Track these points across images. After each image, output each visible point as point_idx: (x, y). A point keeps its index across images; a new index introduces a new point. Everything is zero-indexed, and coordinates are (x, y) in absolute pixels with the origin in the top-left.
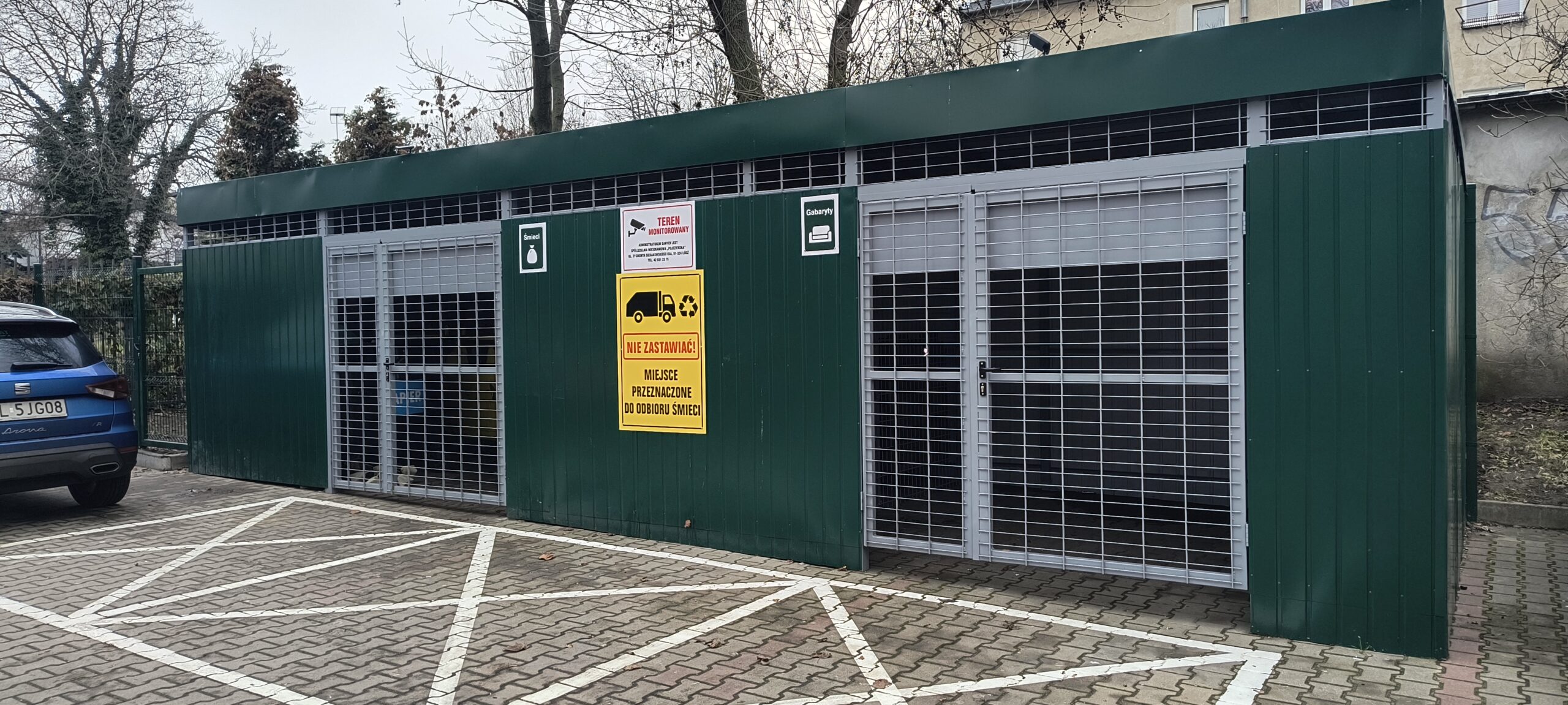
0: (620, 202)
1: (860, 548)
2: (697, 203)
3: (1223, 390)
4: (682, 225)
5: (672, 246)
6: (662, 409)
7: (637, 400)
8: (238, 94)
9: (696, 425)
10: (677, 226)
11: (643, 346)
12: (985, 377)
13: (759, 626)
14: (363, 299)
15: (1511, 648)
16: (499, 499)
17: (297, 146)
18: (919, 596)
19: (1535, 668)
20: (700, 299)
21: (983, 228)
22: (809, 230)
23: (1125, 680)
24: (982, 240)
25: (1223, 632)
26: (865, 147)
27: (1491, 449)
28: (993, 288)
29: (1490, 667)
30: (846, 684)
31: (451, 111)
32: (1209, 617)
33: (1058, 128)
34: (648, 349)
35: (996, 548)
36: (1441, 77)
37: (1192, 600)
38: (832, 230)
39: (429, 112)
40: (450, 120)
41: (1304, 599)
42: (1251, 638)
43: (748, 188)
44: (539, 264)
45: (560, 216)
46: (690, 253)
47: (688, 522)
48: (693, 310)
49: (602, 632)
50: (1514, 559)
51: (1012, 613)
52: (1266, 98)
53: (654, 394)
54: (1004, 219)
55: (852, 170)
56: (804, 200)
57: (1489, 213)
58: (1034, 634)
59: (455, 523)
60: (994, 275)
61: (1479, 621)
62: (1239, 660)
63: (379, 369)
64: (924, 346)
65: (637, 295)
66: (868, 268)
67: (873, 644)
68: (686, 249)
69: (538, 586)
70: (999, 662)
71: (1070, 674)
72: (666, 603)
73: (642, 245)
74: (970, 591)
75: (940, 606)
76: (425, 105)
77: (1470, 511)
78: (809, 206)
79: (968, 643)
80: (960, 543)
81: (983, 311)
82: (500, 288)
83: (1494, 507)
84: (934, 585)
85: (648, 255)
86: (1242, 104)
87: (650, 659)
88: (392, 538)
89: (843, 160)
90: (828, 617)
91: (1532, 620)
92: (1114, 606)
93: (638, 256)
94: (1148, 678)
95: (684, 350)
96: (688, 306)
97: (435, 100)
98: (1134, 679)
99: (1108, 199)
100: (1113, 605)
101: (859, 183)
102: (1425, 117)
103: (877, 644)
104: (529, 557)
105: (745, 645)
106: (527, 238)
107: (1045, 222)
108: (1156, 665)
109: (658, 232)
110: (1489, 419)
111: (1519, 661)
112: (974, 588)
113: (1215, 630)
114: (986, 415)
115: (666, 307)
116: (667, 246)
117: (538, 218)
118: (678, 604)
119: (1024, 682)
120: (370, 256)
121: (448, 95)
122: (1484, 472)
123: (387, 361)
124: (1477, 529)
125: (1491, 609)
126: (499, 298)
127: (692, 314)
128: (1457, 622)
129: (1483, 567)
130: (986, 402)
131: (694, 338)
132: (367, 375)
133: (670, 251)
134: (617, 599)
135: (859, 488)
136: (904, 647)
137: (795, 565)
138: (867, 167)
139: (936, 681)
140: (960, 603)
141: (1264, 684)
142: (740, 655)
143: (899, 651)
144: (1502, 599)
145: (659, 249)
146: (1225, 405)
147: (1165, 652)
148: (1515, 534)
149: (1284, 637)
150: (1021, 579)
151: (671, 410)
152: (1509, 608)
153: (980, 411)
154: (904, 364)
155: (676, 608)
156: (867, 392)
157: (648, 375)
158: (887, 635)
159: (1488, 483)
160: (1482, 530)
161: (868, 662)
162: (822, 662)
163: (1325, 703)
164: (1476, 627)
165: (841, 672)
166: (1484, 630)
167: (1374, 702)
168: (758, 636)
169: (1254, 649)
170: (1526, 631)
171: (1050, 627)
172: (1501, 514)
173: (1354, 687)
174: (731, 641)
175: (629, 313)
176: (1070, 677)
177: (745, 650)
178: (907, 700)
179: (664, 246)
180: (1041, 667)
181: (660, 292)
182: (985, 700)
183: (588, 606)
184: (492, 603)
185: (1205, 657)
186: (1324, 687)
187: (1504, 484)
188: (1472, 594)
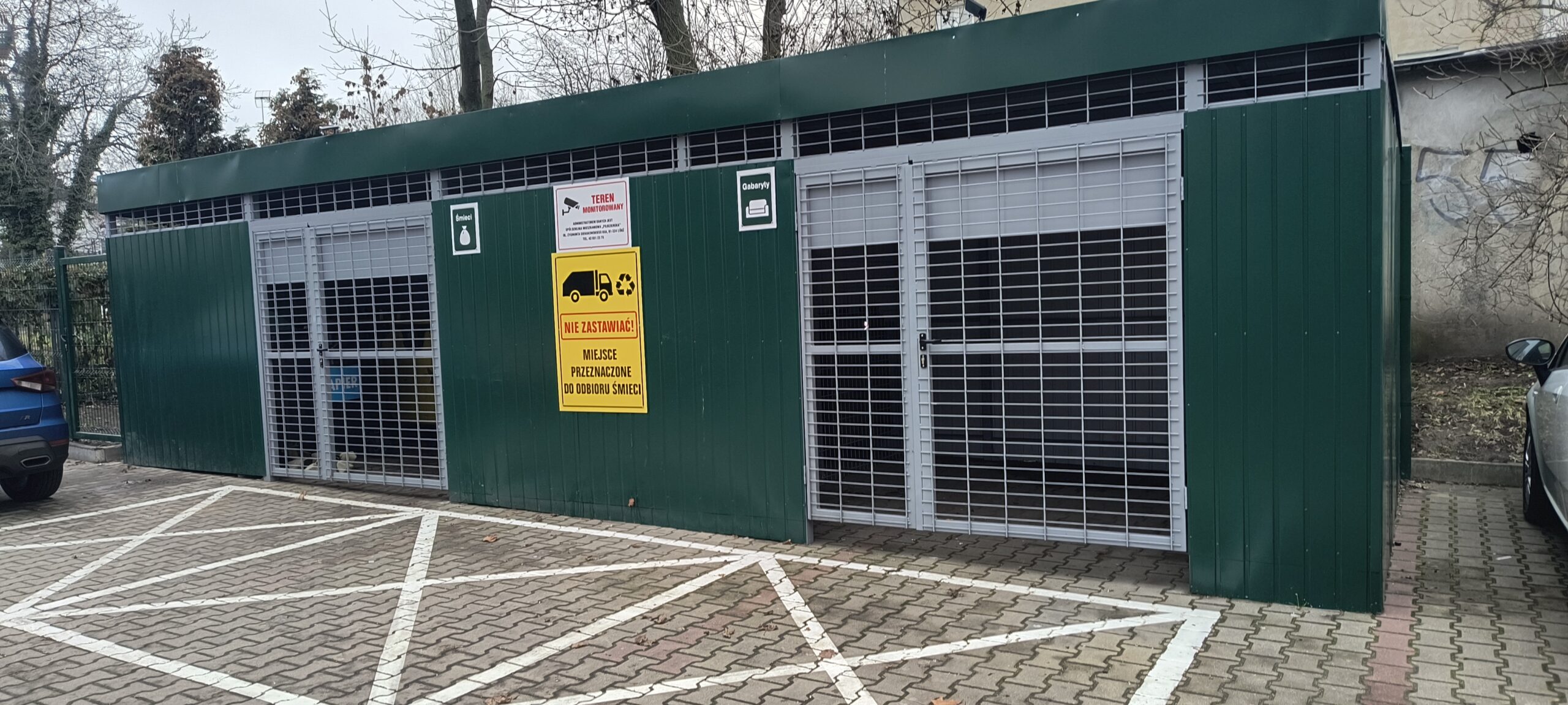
0: (553, 180)
1: (804, 522)
2: (631, 179)
3: (1162, 356)
4: (616, 202)
5: (606, 223)
6: (602, 389)
7: (576, 380)
8: (156, 77)
9: (637, 404)
10: (611, 203)
11: (580, 326)
12: (925, 349)
13: (705, 601)
14: (292, 284)
15: (1443, 600)
16: (441, 482)
17: (221, 130)
18: (864, 567)
19: (1467, 619)
20: (637, 278)
21: (921, 199)
22: (745, 204)
23: (1067, 641)
24: (921, 212)
25: (1163, 593)
26: (800, 119)
27: (1425, 408)
28: (932, 259)
29: (1423, 619)
30: (793, 656)
31: (378, 92)
32: (1148, 578)
33: (994, 96)
34: (586, 329)
35: (939, 517)
36: (1379, 36)
37: (1132, 563)
38: (769, 203)
39: (356, 93)
40: (378, 101)
41: (1242, 559)
42: (1190, 598)
43: (683, 162)
44: (472, 246)
45: (491, 196)
46: (626, 230)
47: (631, 501)
48: (630, 288)
49: (548, 611)
50: (1446, 514)
51: (957, 581)
52: (1203, 61)
53: (594, 374)
54: (941, 189)
55: (788, 142)
56: (740, 174)
57: (1423, 175)
58: (978, 601)
59: (397, 508)
60: (933, 246)
61: (1413, 576)
62: (1179, 620)
63: (312, 355)
64: (865, 320)
65: (573, 274)
66: (806, 242)
67: (819, 616)
68: (621, 227)
69: (483, 568)
70: (944, 629)
71: (1013, 637)
72: (612, 581)
73: (577, 224)
74: (914, 560)
75: (885, 576)
76: (351, 86)
77: (1404, 469)
79: (913, 612)
80: (903, 514)
81: (923, 282)
82: (433, 271)
83: (1427, 464)
84: (879, 556)
85: (583, 234)
86: (1180, 68)
87: (596, 636)
88: (333, 525)
89: (778, 133)
90: (774, 590)
91: (1464, 573)
92: (1056, 572)
93: (573, 235)
94: (1090, 640)
95: (622, 329)
96: (625, 285)
97: (362, 80)
98: (1076, 641)
99: (1046, 167)
100: (1055, 570)
101: (795, 155)
102: (1362, 77)
103: (822, 615)
104: (473, 539)
105: (692, 620)
106: (459, 218)
107: (983, 191)
108: (1097, 626)
109: (592, 209)
110: (1423, 379)
111: (1452, 612)
112: (918, 558)
113: (1155, 591)
114: (927, 388)
115: (603, 286)
116: (602, 224)
117: (469, 198)
118: (624, 582)
119: (968, 648)
120: (298, 240)
121: (374, 74)
122: (1417, 431)
123: (321, 347)
124: (1411, 487)
125: (1424, 564)
126: (432, 280)
127: (629, 292)
128: (1392, 577)
129: (1416, 523)
130: (926, 374)
131: (632, 317)
132: (300, 361)
133: (605, 229)
134: (562, 578)
135: (802, 462)
136: (850, 617)
137: (740, 540)
138: (803, 139)
139: (882, 649)
140: (904, 573)
141: (1204, 643)
142: (686, 630)
143: (845, 621)
144: (1435, 554)
145: (594, 227)
146: (1164, 371)
147: (1104, 614)
148: (1447, 490)
149: (1223, 596)
150: (964, 548)
151: (612, 390)
152: (1442, 563)
153: (921, 383)
154: (844, 338)
155: (622, 586)
156: (808, 367)
157: (587, 355)
158: (832, 606)
159: (1421, 441)
160: (1415, 487)
161: (814, 633)
162: (769, 635)
163: (1264, 658)
164: (1410, 581)
165: (789, 644)
166: (1418, 584)
167: (1312, 657)
168: (704, 611)
169: (1193, 608)
170: (1458, 583)
171: (994, 593)
172: (1434, 471)
173: (1292, 643)
174: (677, 617)
175: (566, 293)
176: (1014, 641)
177: (691, 625)
178: (854, 669)
179: (599, 224)
180: (985, 632)
181: (596, 271)
182: (930, 666)
183: (533, 586)
184: (436, 586)
185: (1145, 617)
186: (1263, 643)
187: (1437, 442)
188: (1406, 550)
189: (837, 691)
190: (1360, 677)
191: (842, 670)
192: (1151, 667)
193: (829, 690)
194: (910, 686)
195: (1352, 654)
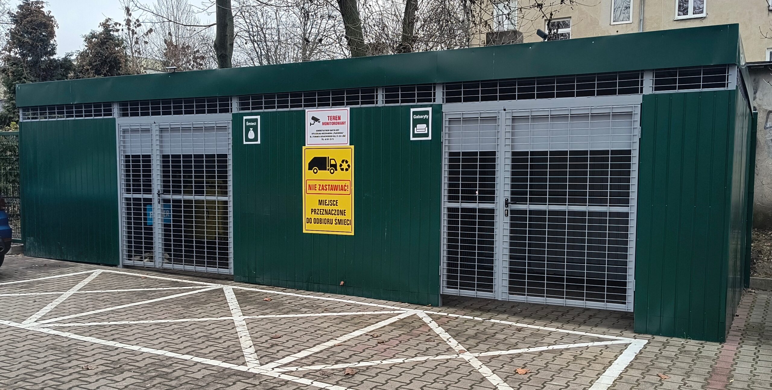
0: (305, 106)
1: (438, 295)
2: (351, 109)
3: (627, 215)
4: (341, 121)
5: (336, 132)
6: (330, 222)
7: (314, 216)
9: (349, 230)
10: (339, 121)
11: (318, 187)
12: (507, 207)
13: (394, 329)
14: (143, 155)
15: (754, 339)
16: (230, 271)
18: (472, 318)
19: (763, 346)
20: (352, 163)
21: (509, 129)
22: (415, 126)
23: (576, 349)
24: (509, 136)
25: (621, 332)
26: (446, 83)
27: (760, 252)
28: (513, 160)
29: (743, 346)
30: (445, 352)
31: (135, 30)
32: (614, 326)
33: (549, 80)
34: (321, 189)
35: (510, 294)
36: (736, 65)
37: (606, 320)
38: (428, 126)
39: (121, 31)
40: (135, 36)
41: (659, 315)
42: (634, 334)
43: (380, 101)
44: (256, 139)
45: (269, 112)
46: (346, 136)
47: (342, 283)
48: (347, 167)
49: (316, 331)
50: (764, 304)
51: (519, 325)
52: (653, 70)
53: (324, 213)
54: (518, 124)
55: (439, 95)
56: (412, 110)
57: (768, 126)
58: (531, 333)
59: (205, 284)
60: (514, 154)
61: (742, 329)
62: (628, 342)
63: (153, 197)
64: (476, 190)
65: (315, 158)
66: (447, 148)
67: (454, 337)
68: (344, 134)
69: (271, 312)
70: (517, 344)
71: (551, 348)
72: (343, 319)
73: (318, 131)
74: (496, 316)
75: (483, 322)
76: (118, 25)
77: (745, 282)
78: (415, 113)
79: (501, 336)
80: (492, 292)
81: (508, 172)
82: (231, 152)
83: (758, 280)
84: (479, 313)
85: (321, 137)
86: (642, 73)
87: (345, 342)
88: (175, 290)
89: (434, 90)
90: (428, 326)
91: (766, 328)
92: (569, 323)
93: (316, 137)
94: (587, 349)
95: (342, 189)
96: (345, 166)
97: (125, 22)
98: (581, 349)
99: (574, 117)
100: (568, 322)
101: (443, 102)
102: (727, 83)
104: (258, 299)
105: (391, 337)
106: (248, 124)
107: (541, 127)
108: (590, 344)
109: (328, 124)
110: (761, 237)
111: (757, 344)
112: (498, 315)
113: (618, 332)
114: (508, 227)
115: (332, 166)
116: (333, 132)
117: (255, 113)
118: (349, 320)
119: (529, 351)
120: (148, 130)
122: (755, 264)
123: (159, 192)
124: (749, 292)
125: (748, 324)
126: (230, 158)
127: (347, 170)
128: (732, 329)
129: (748, 307)
130: (508, 220)
131: (348, 183)
132: (145, 199)
133: (334, 135)
134: (316, 318)
135: (439, 264)
136: (469, 337)
137: (403, 304)
138: (448, 94)
139: (488, 350)
140: (492, 321)
141: (640, 351)
142: (389, 341)
143: (467, 339)
144: (755, 321)
145: (328, 133)
146: (627, 222)
147: (593, 340)
148: (767, 294)
149: (649, 334)
150: (521, 311)
151: (334, 222)
152: (757, 324)
153: (504, 224)
154: (465, 199)
155: (349, 322)
156: (444, 213)
157: (320, 202)
158: (459, 333)
159: (756, 269)
160: (751, 292)
161: (453, 343)
162: (431, 343)
163: (667, 358)
164: (740, 331)
165: (441, 347)
166: (744, 332)
167: (689, 358)
168: (396, 333)
169: (635, 339)
170: (763, 333)
171: (539, 330)
172: (761, 284)
173: (681, 352)
174: (383, 335)
175: (310, 168)
176: (551, 349)
177: (391, 338)
178: (476, 357)
179: (331, 132)
180: (537, 345)
181: (328, 157)
182: (512, 358)
183: (301, 321)
184: (251, 319)
185: (613, 341)
186: (667, 352)
187: (764, 270)
188: (741, 318)
189: (470, 365)
190: (711, 365)
191: (471, 357)
192: (615, 360)
193: (467, 364)
194: (504, 364)
195: (708, 357)
